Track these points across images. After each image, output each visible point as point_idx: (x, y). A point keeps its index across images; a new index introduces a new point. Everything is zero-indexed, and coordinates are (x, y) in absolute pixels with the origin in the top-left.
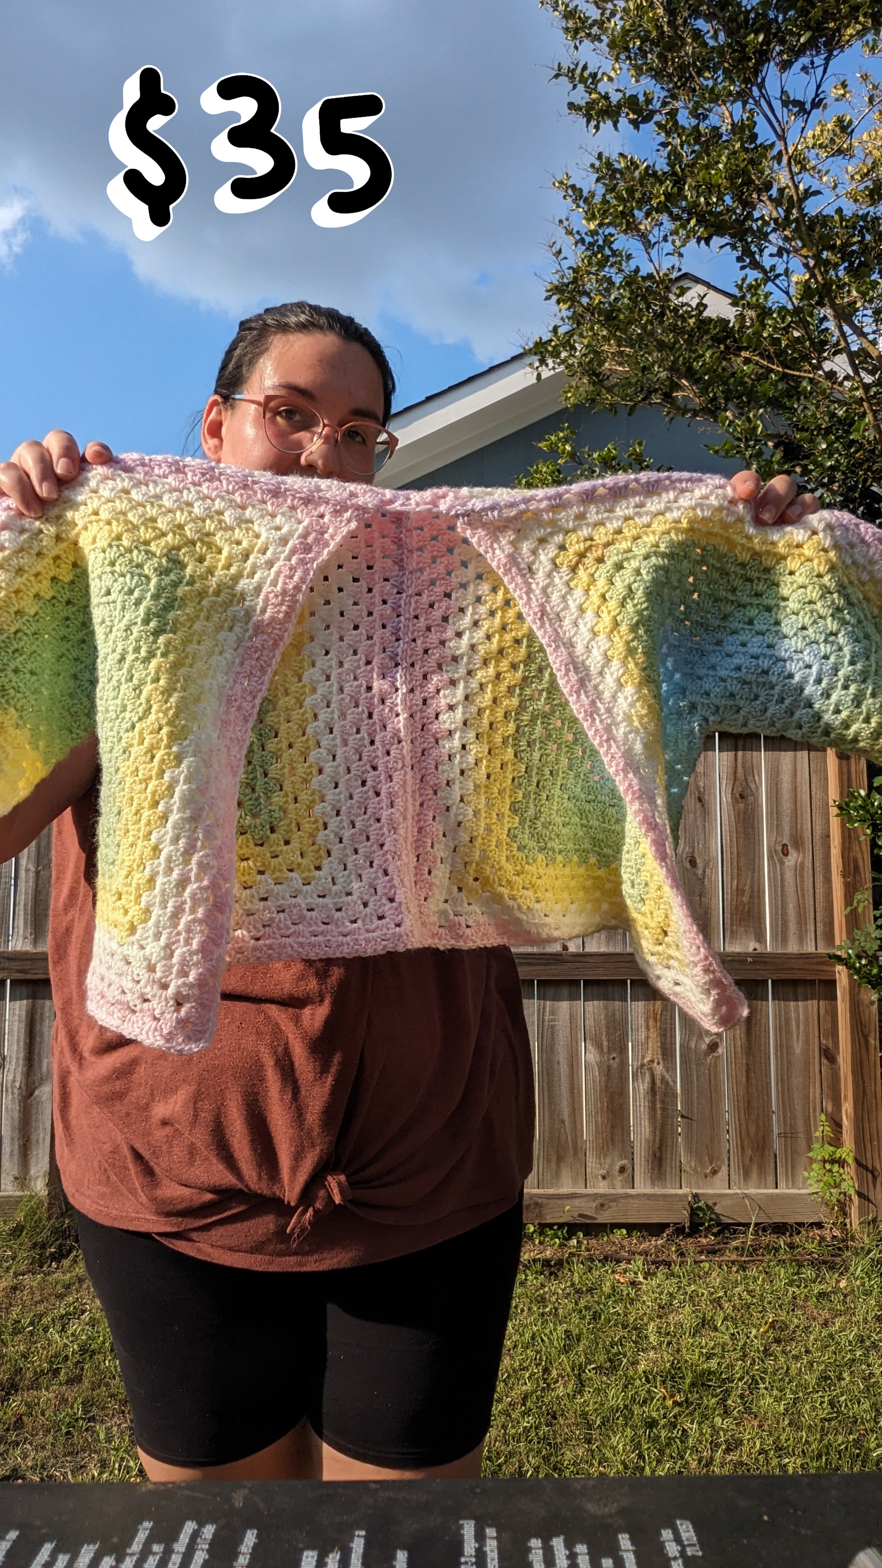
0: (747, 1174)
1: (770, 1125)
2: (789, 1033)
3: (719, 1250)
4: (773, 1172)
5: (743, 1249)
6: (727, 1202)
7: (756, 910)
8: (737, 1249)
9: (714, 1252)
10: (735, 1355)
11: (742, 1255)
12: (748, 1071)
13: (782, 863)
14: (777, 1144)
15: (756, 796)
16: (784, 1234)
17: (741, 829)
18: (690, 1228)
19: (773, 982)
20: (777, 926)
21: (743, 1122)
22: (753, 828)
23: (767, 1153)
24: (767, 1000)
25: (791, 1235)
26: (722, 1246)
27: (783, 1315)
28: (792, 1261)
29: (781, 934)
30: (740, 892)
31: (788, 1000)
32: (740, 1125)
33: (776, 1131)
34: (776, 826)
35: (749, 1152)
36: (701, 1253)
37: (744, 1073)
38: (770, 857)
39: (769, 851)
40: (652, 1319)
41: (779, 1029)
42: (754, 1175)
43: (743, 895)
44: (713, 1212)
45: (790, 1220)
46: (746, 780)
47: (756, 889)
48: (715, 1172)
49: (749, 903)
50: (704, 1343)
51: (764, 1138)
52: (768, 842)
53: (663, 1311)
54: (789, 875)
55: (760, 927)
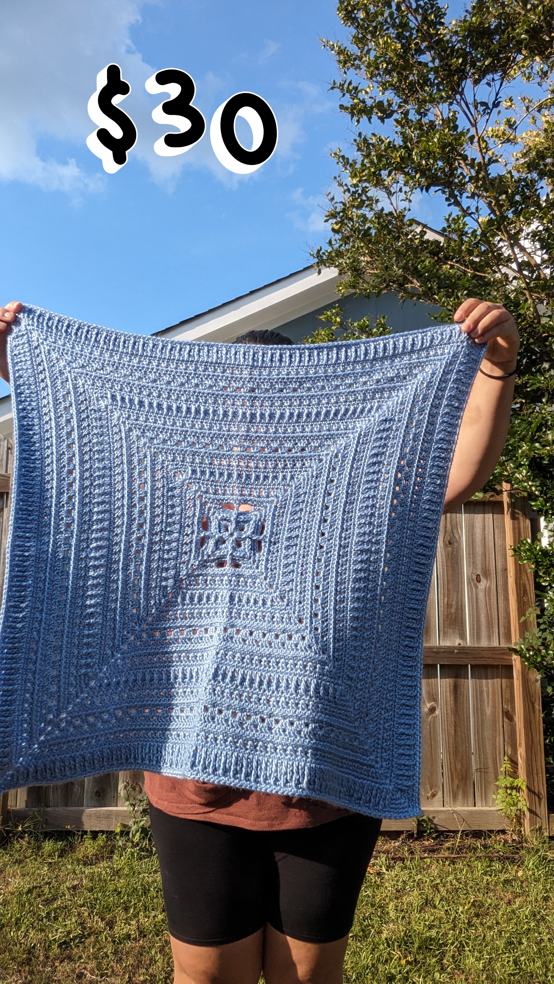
0: (455, 797)
1: (470, 763)
2: (482, 701)
3: (437, 850)
4: (472, 795)
5: (453, 849)
6: (442, 816)
7: (460, 618)
8: (448, 849)
9: (433, 851)
10: (448, 926)
11: (452, 853)
12: (455, 727)
13: (476, 587)
14: (475, 776)
15: (459, 542)
16: (480, 838)
17: (449, 564)
18: (417, 833)
19: (471, 666)
20: (473, 628)
21: (452, 761)
22: (457, 564)
23: (468, 782)
24: (468, 678)
25: (485, 839)
26: (438, 847)
27: (480, 897)
28: (486, 857)
29: (477, 635)
30: (449, 606)
31: (482, 678)
32: (450, 763)
33: (474, 768)
34: (473, 563)
35: (456, 782)
36: (425, 851)
37: (453, 728)
38: (469, 583)
39: (468, 579)
40: (391, 900)
41: (476, 697)
42: (460, 797)
43: (451, 607)
44: (432, 823)
45: (484, 828)
46: (452, 532)
47: (460, 604)
48: (434, 795)
49: (455, 613)
50: (427, 918)
51: (466, 772)
52: (467, 573)
53: (399, 893)
54: (481, 595)
55: (463, 630)
